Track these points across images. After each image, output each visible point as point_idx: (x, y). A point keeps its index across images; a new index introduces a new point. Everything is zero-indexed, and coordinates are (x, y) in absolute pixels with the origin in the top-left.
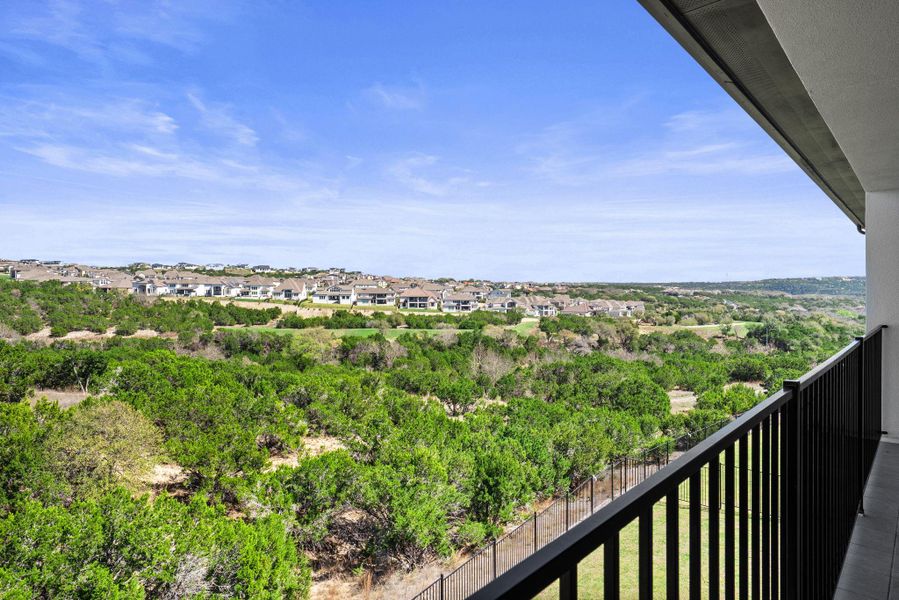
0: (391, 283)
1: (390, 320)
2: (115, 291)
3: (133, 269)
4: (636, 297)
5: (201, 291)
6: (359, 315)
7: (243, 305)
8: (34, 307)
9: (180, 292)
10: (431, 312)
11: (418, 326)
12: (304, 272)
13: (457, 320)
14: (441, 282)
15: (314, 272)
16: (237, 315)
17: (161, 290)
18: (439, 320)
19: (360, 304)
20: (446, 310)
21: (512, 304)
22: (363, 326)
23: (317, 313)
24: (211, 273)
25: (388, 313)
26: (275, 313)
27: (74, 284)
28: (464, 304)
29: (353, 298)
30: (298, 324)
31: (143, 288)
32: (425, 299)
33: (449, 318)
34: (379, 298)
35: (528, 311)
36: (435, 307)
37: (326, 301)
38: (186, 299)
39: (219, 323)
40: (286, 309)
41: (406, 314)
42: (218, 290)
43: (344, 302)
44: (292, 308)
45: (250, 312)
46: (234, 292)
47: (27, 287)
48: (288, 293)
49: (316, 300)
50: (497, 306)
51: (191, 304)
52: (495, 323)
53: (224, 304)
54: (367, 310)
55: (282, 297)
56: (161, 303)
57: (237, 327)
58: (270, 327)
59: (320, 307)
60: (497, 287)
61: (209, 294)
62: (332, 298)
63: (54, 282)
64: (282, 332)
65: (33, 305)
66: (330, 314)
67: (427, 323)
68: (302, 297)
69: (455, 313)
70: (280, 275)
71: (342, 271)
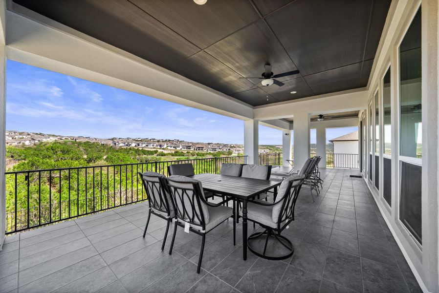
0: (193, 143)
1: (192, 154)
2: (107, 145)
3: (112, 139)
4: (267, 148)
5: (133, 145)
6: (182, 152)
7: (146, 149)
8: (82, 149)
9: (127, 145)
10: (205, 151)
11: (200, 156)
12: (166, 141)
13: (212, 154)
14: (209, 144)
15: (169, 141)
16: (144, 152)
17: (121, 145)
18: (207, 154)
19: (183, 149)
20: (209, 151)
21: (229, 150)
22: (183, 156)
23: (169, 152)
24: (137, 141)
25: (191, 152)
26: (156, 152)
27: (94, 143)
28: (214, 149)
29: (181, 147)
30: (163, 155)
31: (115, 144)
32: (203, 148)
33: (210, 153)
34: (189, 147)
35: (234, 152)
36: (206, 150)
37: (172, 148)
38: (129, 147)
39: (139, 155)
40: (160, 151)
41: (197, 152)
42: (139, 145)
43: (178, 149)
44: (162, 150)
45: (148, 151)
46: (144, 145)
47: (80, 143)
48: (161, 146)
49: (169, 148)
50: (225, 150)
51: (130, 149)
52: (224, 154)
53: (140, 149)
54: (185, 151)
55: (159, 147)
56: (121, 148)
57: (144, 156)
58: (155, 155)
59: (170, 150)
60: (225, 146)
61: (136, 146)
62: (174, 147)
63: (88, 142)
64: (158, 157)
65: (81, 149)
66: (173, 152)
67: (203, 155)
68: (165, 147)
69: (212, 152)
70: (158, 141)
71: (178, 140)
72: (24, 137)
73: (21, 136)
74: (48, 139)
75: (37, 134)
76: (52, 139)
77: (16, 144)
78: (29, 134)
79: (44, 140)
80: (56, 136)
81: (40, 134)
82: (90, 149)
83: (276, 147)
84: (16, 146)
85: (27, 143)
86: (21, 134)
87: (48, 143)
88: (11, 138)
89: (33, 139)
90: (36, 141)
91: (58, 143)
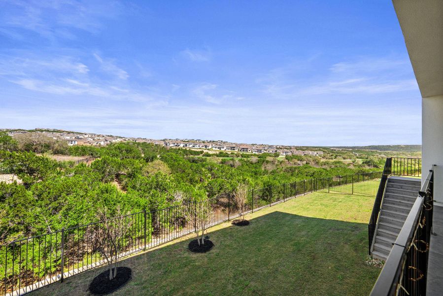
0: (236, 145)
1: (236, 155)
2: (160, 145)
3: (164, 140)
4: (320, 150)
5: (182, 145)
6: (227, 153)
7: (193, 150)
8: (140, 149)
9: (176, 146)
10: (249, 153)
11: (245, 157)
12: (210, 141)
13: (257, 155)
14: (253, 145)
15: (213, 142)
16: (192, 153)
17: (171, 145)
18: (252, 155)
19: (227, 150)
20: (254, 152)
21: (276, 151)
22: (228, 157)
23: (214, 153)
24: (184, 141)
25: (236, 153)
26: (202, 152)
27: (149, 143)
28: (260, 151)
29: (225, 148)
30: (208, 155)
31: (167, 144)
32: (247, 149)
33: (255, 155)
34: (233, 148)
35: (282, 153)
36: (251, 151)
37: (217, 149)
38: (178, 148)
39: (187, 155)
40: (205, 151)
41: (241, 153)
42: (186, 146)
43: (222, 149)
44: (207, 151)
45: (195, 152)
46: (191, 146)
47: (139, 144)
48: (206, 146)
49: (214, 149)
50: (271, 151)
51: (179, 149)
52: (270, 156)
53: (188, 149)
54: (229, 152)
55: (204, 148)
56: (171, 149)
57: (191, 156)
58: (201, 156)
59: (215, 151)
60: (271, 147)
61: (184, 146)
62: (218, 148)
63: (145, 143)
64: (204, 157)
65: (140, 148)
66: (218, 153)
67: (248, 156)
68: (210, 147)
69: (257, 153)
70: (204, 142)
71: (222, 141)
72: (101, 138)
73: (98, 138)
74: (116, 140)
75: (109, 136)
76: (119, 140)
77: (95, 144)
78: (103, 136)
79: (114, 141)
80: (122, 138)
81: (111, 136)
82: (146, 149)
83: (333, 149)
84: (95, 146)
85: (102, 143)
86: (98, 136)
87: (116, 143)
88: (92, 140)
89: (106, 140)
90: (108, 142)
91: (123, 143)
